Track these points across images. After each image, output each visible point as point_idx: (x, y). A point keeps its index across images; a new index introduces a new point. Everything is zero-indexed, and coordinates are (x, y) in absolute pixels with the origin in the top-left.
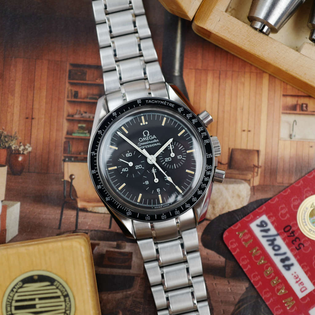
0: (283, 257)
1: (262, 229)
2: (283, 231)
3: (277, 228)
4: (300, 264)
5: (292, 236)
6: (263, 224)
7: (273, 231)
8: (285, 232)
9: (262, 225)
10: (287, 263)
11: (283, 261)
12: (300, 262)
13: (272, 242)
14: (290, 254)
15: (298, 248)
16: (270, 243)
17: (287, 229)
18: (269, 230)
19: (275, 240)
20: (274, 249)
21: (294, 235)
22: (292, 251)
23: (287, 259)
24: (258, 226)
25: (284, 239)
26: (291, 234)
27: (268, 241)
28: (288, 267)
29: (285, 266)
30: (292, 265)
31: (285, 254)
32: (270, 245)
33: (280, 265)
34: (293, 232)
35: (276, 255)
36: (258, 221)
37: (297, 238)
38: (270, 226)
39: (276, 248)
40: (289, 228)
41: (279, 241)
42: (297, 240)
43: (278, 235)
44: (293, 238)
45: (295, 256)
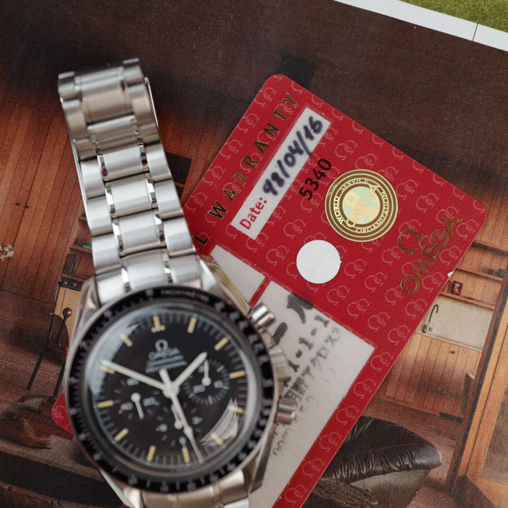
0: (281, 175)
1: (309, 127)
2: (319, 159)
3: (319, 148)
4: (279, 205)
5: (317, 176)
6: (317, 126)
7: (312, 145)
8: (319, 163)
9: (315, 126)
10: (275, 184)
11: (275, 176)
12: (284, 202)
13: (295, 150)
14: (288, 183)
15: (303, 191)
16: (294, 147)
17: (323, 164)
18: (312, 138)
19: (301, 152)
20: (287, 156)
21: (319, 178)
22: (295, 184)
23: (281, 183)
24: (311, 119)
25: (306, 166)
26: (319, 172)
27: (295, 143)
28: (268, 188)
29: (268, 182)
30: (275, 193)
31: (287, 175)
32: (290, 148)
33: (266, 175)
34: (323, 175)
35: (279, 163)
36: (317, 117)
37: (317, 184)
38: (318, 137)
39: (290, 159)
40: (327, 166)
41: (302, 160)
42: (314, 186)
43: (311, 155)
44: (314, 179)
45: (289, 192)
